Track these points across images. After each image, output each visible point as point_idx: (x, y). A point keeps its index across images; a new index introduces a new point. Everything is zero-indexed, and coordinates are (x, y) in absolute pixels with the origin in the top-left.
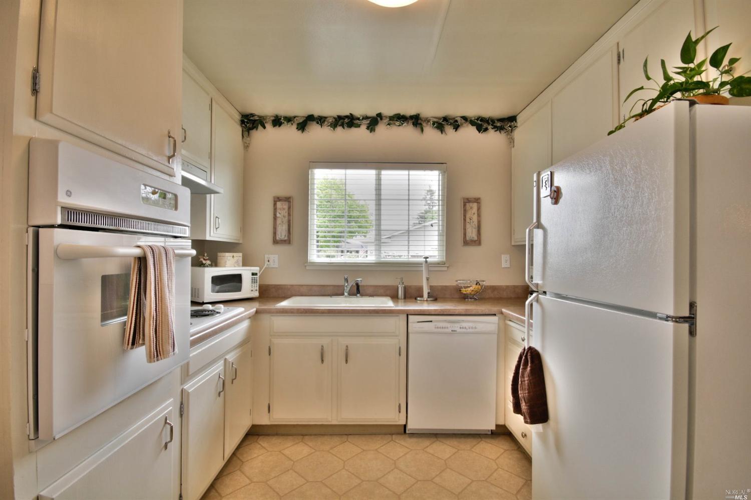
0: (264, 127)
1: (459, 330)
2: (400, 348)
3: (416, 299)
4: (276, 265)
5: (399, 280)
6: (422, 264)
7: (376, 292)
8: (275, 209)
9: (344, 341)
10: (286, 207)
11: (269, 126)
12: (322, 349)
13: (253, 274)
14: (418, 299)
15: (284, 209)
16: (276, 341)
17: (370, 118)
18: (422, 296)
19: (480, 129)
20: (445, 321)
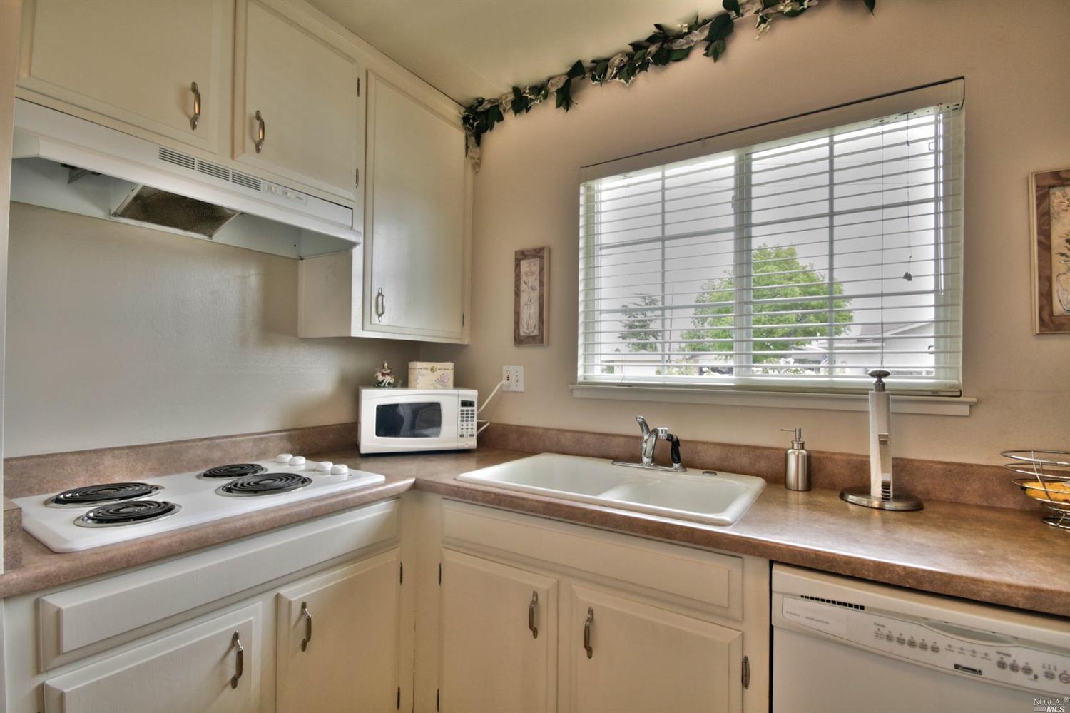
0: (500, 120)
1: (990, 671)
3: (842, 496)
4: (521, 387)
5: (792, 437)
6: (863, 392)
7: (727, 462)
8: (518, 276)
10: (536, 269)
11: (509, 116)
12: (535, 603)
13: (464, 404)
14: (851, 498)
15: (532, 273)
16: (455, 558)
17: (708, 20)
18: (864, 490)
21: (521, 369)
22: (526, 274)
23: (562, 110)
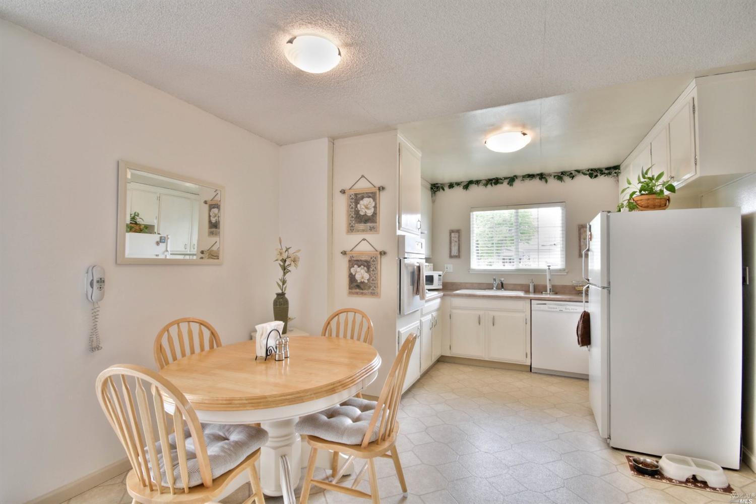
0: (444, 190)
1: (564, 310)
2: (526, 319)
3: (542, 293)
4: (451, 271)
5: (530, 281)
6: (546, 270)
7: (515, 288)
8: (451, 238)
9: (492, 313)
10: (457, 236)
11: (446, 189)
12: (479, 317)
13: (440, 276)
14: (544, 293)
15: (456, 237)
16: (454, 311)
17: (509, 178)
18: (546, 291)
19: (591, 176)
20: (556, 304)
22: (454, 237)
23: (465, 190)
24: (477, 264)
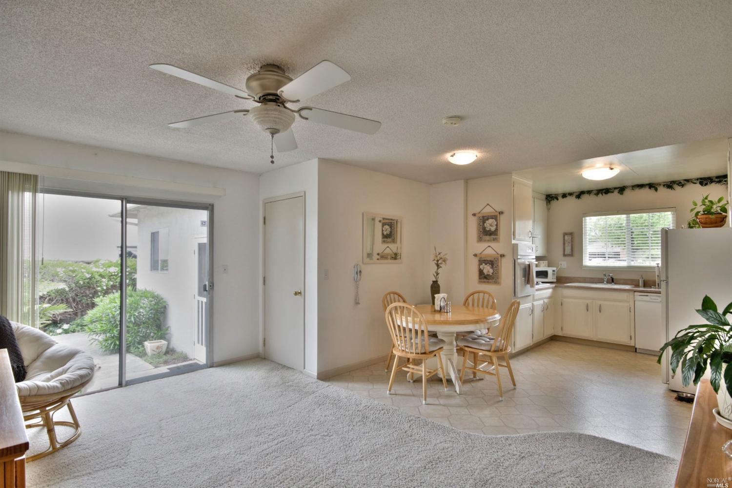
0: (557, 199)
2: (630, 308)
4: (565, 267)
5: (640, 276)
6: (655, 267)
7: (625, 282)
8: (564, 240)
9: (599, 302)
10: (570, 238)
11: (560, 198)
12: (588, 305)
13: (553, 271)
14: (652, 287)
16: (565, 300)
17: (619, 188)
18: (655, 286)
19: (701, 184)
20: (656, 296)
21: (565, 263)
22: (567, 239)
23: (578, 200)
24: (588, 262)
